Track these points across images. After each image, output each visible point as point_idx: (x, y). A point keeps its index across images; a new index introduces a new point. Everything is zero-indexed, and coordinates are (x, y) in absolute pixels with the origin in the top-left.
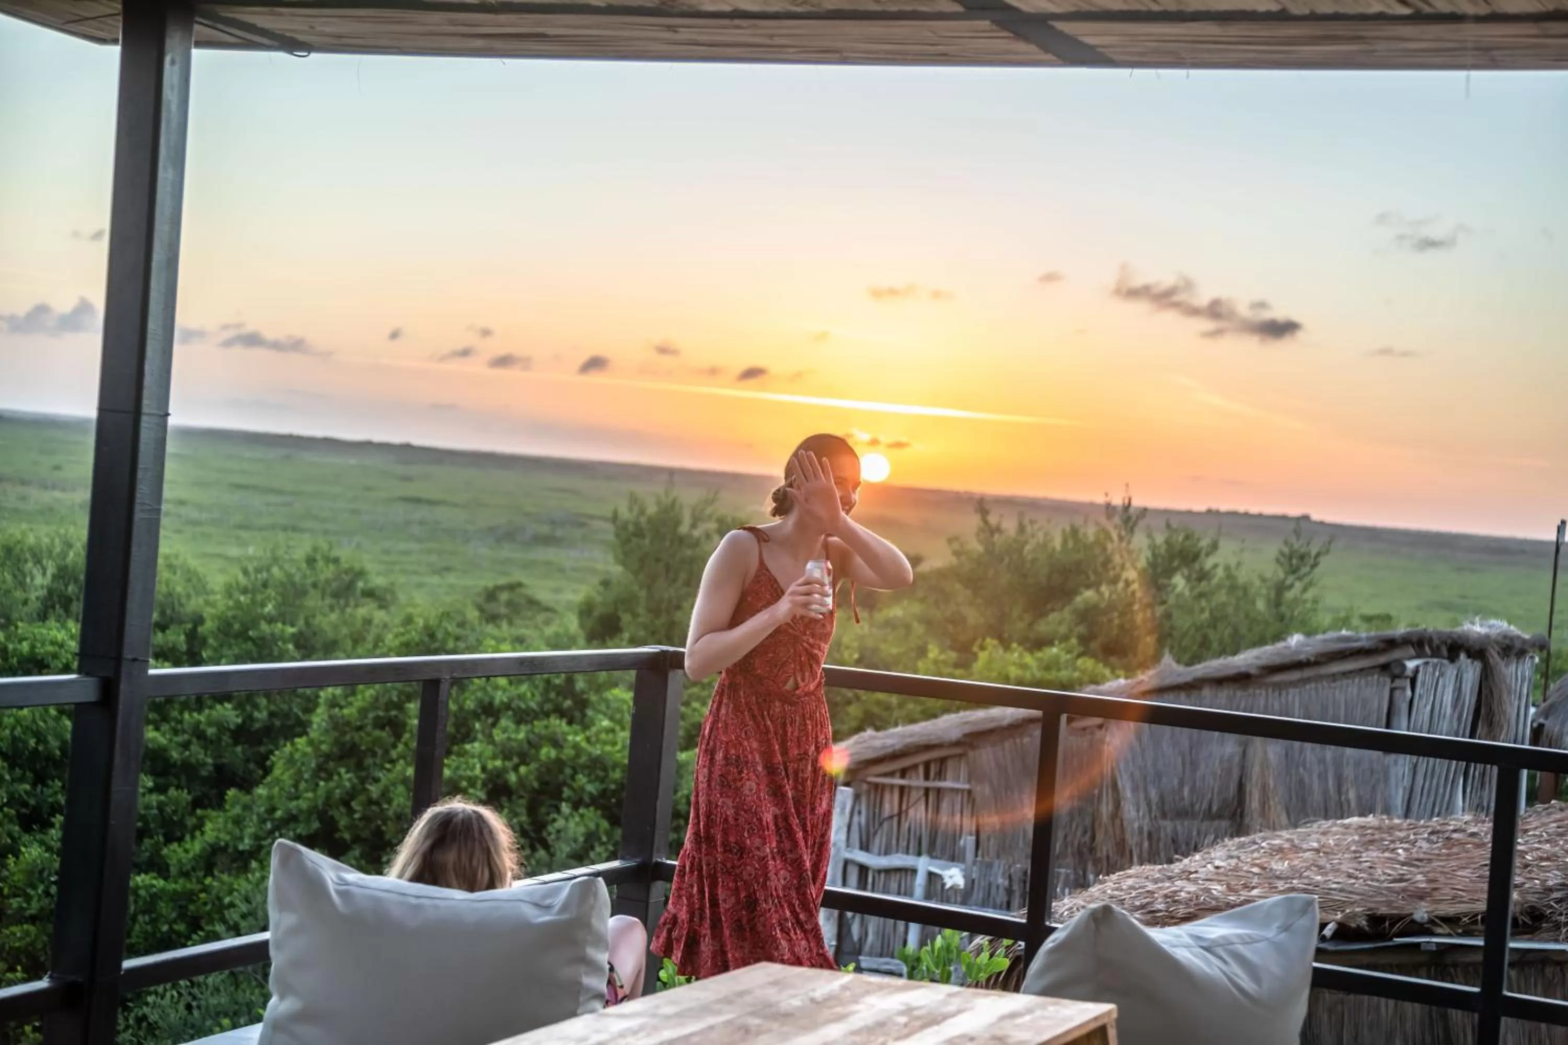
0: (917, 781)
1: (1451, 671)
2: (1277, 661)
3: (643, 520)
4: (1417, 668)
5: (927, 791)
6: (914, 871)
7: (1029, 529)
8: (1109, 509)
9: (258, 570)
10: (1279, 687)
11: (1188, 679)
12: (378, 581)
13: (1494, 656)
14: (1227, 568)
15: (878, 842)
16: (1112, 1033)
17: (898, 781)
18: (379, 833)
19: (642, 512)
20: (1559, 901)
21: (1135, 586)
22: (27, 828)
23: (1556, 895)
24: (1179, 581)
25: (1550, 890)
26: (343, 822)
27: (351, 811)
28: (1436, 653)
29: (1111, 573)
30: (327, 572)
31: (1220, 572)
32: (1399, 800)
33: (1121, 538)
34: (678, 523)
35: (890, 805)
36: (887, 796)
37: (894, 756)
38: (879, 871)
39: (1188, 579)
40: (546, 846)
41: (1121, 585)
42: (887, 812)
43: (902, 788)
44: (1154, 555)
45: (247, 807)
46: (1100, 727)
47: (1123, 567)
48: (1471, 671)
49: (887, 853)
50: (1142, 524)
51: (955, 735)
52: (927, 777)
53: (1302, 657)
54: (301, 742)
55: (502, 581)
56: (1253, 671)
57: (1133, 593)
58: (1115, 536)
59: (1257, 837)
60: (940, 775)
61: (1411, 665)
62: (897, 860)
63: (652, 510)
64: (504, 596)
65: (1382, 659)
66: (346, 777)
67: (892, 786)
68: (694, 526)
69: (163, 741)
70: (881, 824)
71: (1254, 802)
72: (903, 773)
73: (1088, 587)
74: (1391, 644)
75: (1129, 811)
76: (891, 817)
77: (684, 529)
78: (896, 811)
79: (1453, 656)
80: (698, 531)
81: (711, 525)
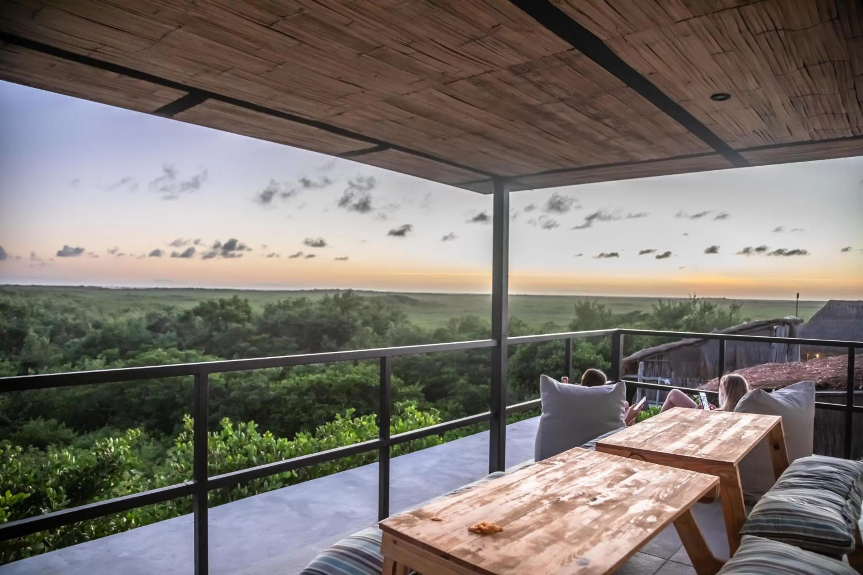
0: (656, 360)
1: (783, 328)
2: (742, 328)
4: (776, 328)
5: (658, 362)
6: (657, 381)
8: (690, 299)
12: (525, 323)
13: (792, 324)
16: (782, 424)
17: (652, 360)
19: (581, 304)
20: (832, 381)
22: (460, 376)
23: (831, 380)
25: (830, 379)
28: (780, 324)
29: (691, 312)
30: (515, 321)
31: (717, 312)
32: (774, 359)
34: (589, 307)
35: (650, 366)
36: (649, 364)
37: (650, 355)
39: (709, 313)
41: (694, 315)
43: (652, 362)
44: (701, 308)
46: (700, 346)
47: (694, 311)
48: (788, 328)
49: (650, 376)
50: (698, 301)
51: (665, 349)
52: (658, 359)
53: (748, 327)
54: (514, 356)
55: (549, 321)
57: (697, 316)
58: (692, 305)
59: (745, 369)
60: (661, 358)
61: (775, 327)
62: (652, 378)
63: (583, 303)
65: (767, 326)
66: (525, 364)
67: (650, 362)
68: (593, 307)
70: (648, 370)
71: (738, 361)
72: (652, 358)
73: (686, 315)
74: (769, 322)
75: (708, 364)
76: (650, 368)
77: (591, 308)
79: (784, 325)
80: (594, 308)
81: (597, 307)
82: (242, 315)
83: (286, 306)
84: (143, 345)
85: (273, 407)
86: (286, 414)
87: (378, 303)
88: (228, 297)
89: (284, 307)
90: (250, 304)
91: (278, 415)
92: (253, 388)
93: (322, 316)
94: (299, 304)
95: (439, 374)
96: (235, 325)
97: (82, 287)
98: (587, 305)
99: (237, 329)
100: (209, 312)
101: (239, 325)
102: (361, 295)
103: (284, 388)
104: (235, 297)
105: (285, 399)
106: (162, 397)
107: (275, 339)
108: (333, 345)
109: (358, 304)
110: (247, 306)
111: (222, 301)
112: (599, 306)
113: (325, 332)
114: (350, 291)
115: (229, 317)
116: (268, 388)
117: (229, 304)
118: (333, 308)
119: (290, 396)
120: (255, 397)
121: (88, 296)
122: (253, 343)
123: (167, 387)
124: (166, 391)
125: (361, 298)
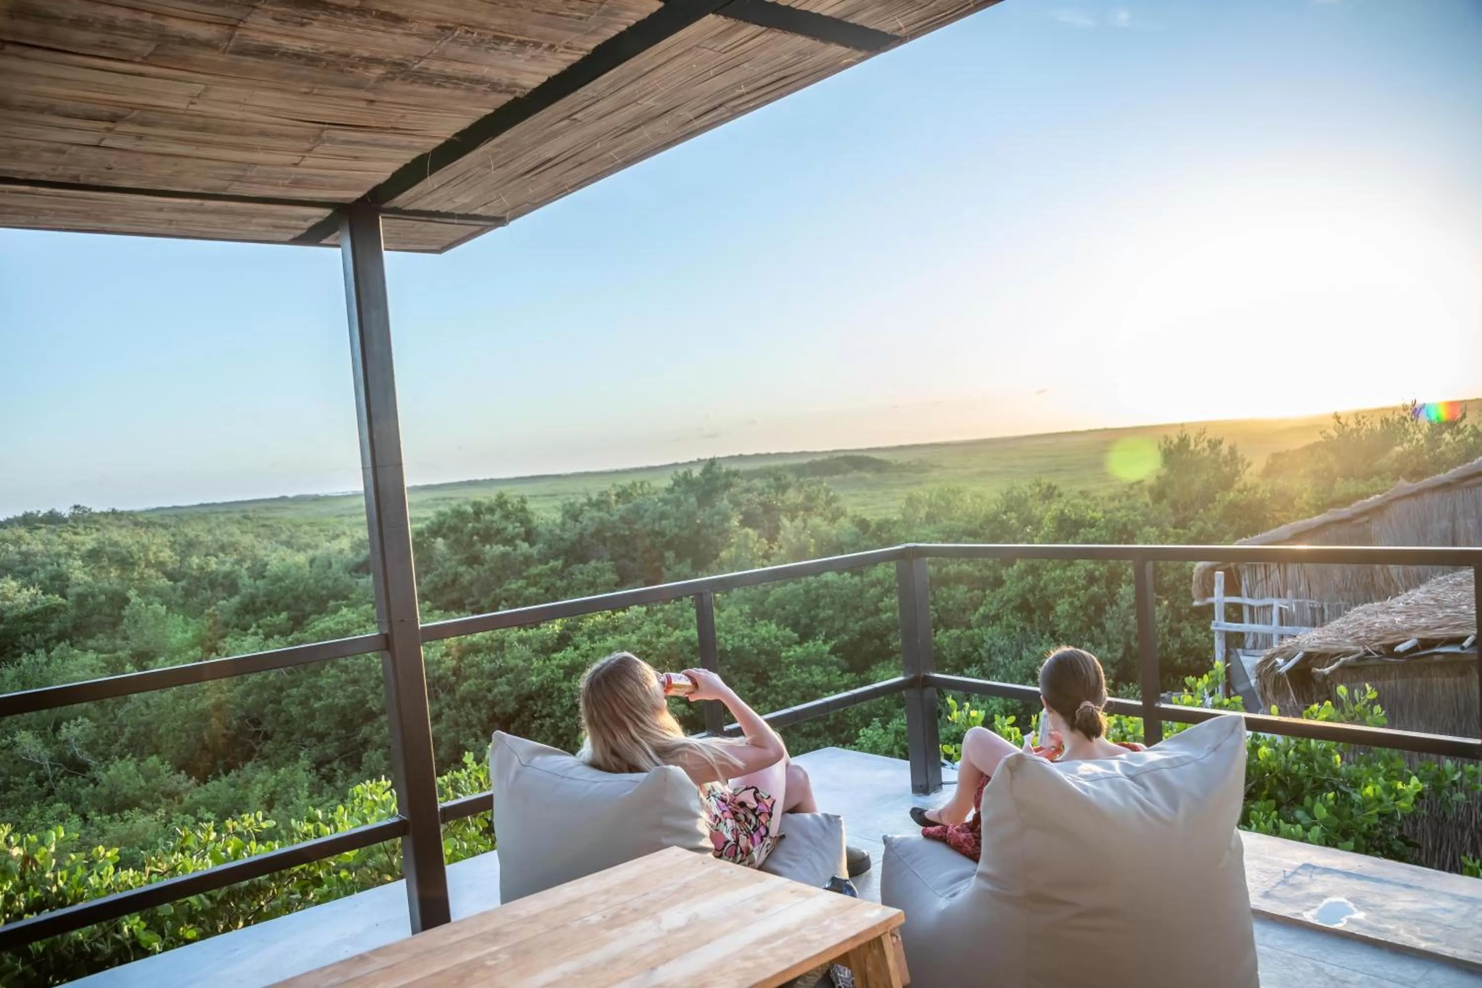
2: (1466, 473)
3: (1172, 447)
6: (1271, 606)
7: (1362, 421)
8: (1405, 408)
9: (1008, 493)
10: (1470, 487)
11: (1415, 490)
14: (1473, 426)
15: (1257, 593)
18: (1047, 603)
19: (1171, 443)
21: (1422, 442)
24: (1447, 436)
26: (1031, 600)
27: (1034, 595)
29: (1409, 437)
30: (1037, 490)
31: (1469, 428)
33: (1412, 420)
34: (1188, 445)
38: (1260, 608)
39: (1452, 434)
40: (1117, 605)
41: (1414, 442)
42: (1259, 577)
44: (1431, 425)
45: (994, 597)
46: (1368, 522)
47: (1415, 433)
49: (1262, 598)
50: (1423, 412)
51: (1288, 534)
56: (1452, 481)
57: (1422, 445)
58: (1409, 418)
62: (1267, 601)
63: (1176, 440)
64: (1136, 487)
68: (1196, 445)
69: (970, 569)
70: (1257, 584)
73: (1397, 445)
76: (1262, 580)
77: (1192, 447)
78: (1264, 576)
80: (1198, 448)
81: (1205, 444)
82: (513, 528)
83: (603, 502)
84: (332, 603)
85: (537, 706)
86: (562, 719)
87: (777, 479)
88: (487, 497)
89: (600, 504)
90: (531, 506)
91: (548, 722)
92: (502, 672)
93: (663, 516)
94: (624, 495)
95: (878, 611)
96: (499, 549)
97: (283, 499)
98: (1184, 441)
99: (504, 555)
100: (454, 529)
101: (508, 549)
102: (734, 467)
103: (559, 666)
104: (501, 496)
105: (559, 689)
106: (343, 702)
107: (576, 568)
108: (686, 569)
109: (728, 486)
110: (523, 510)
111: (477, 505)
112: (1209, 441)
113: (669, 545)
114: (712, 462)
115: (489, 536)
116: (527, 670)
117: (491, 510)
118: (682, 498)
119: (570, 681)
120: (506, 688)
121: (289, 515)
122: (533, 581)
123: (355, 682)
124: (351, 689)
125: (736, 474)
